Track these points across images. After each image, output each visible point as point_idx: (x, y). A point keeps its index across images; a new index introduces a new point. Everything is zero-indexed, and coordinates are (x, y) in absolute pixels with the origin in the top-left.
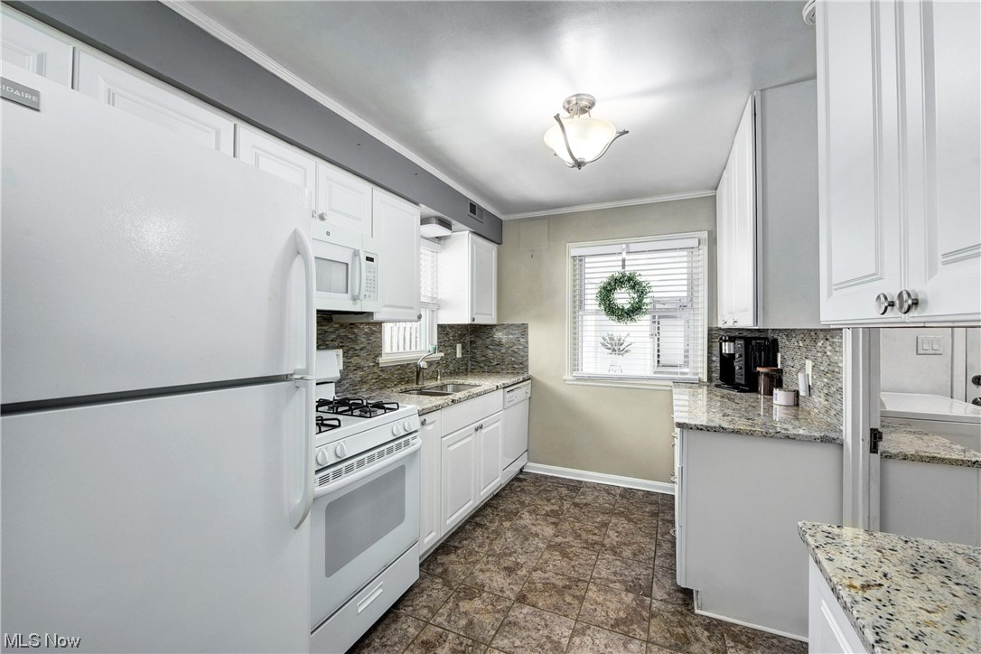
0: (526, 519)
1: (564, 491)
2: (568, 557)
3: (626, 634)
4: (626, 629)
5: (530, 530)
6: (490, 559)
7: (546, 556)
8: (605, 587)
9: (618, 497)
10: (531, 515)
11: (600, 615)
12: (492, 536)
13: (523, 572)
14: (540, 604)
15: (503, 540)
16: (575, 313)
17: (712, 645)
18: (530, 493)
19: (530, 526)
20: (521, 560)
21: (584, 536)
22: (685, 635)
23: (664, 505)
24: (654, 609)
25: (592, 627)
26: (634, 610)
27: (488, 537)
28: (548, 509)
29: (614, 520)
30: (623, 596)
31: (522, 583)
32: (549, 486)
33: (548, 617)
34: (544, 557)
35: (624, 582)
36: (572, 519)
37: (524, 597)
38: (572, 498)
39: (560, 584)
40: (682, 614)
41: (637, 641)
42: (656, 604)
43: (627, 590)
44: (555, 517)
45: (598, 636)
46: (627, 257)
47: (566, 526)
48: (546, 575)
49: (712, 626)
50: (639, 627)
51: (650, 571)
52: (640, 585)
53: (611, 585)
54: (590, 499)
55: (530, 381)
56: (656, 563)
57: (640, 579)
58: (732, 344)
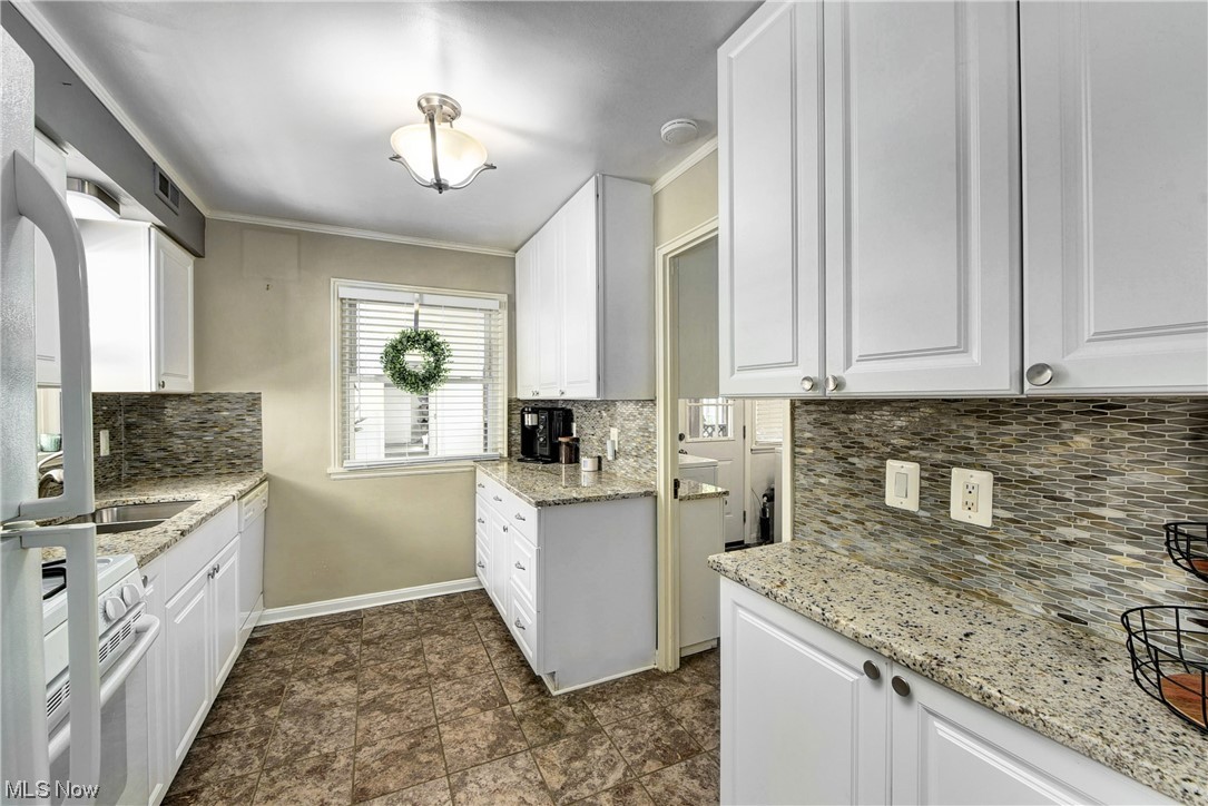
0: (303, 691)
1: (341, 632)
2: (395, 710)
3: (507, 755)
4: (504, 750)
5: (317, 703)
6: (274, 774)
7: (363, 723)
8: (458, 721)
9: (416, 614)
10: (306, 682)
11: (470, 753)
12: (256, 741)
13: (342, 761)
14: (391, 786)
15: (281, 737)
16: (343, 378)
17: (580, 716)
18: (286, 653)
19: (315, 698)
20: (328, 748)
21: (400, 675)
22: (556, 721)
23: (471, 603)
24: (517, 714)
25: (469, 771)
26: (501, 725)
27: (249, 746)
28: (330, 663)
29: (427, 642)
30: (482, 718)
31: (349, 775)
32: (314, 633)
33: (411, 795)
34: (361, 727)
35: (474, 704)
36: (372, 662)
37: (363, 791)
38: (356, 635)
39: (403, 747)
40: (543, 703)
41: (521, 755)
42: (518, 708)
43: (483, 710)
44: (347, 669)
45: (481, 776)
46: (421, 311)
47: (369, 674)
48: (378, 747)
49: (573, 699)
50: (515, 740)
51: (494, 678)
52: (493, 697)
53: (464, 714)
54: (382, 628)
55: (267, 483)
56: (495, 667)
57: (489, 692)
58: (535, 416)
